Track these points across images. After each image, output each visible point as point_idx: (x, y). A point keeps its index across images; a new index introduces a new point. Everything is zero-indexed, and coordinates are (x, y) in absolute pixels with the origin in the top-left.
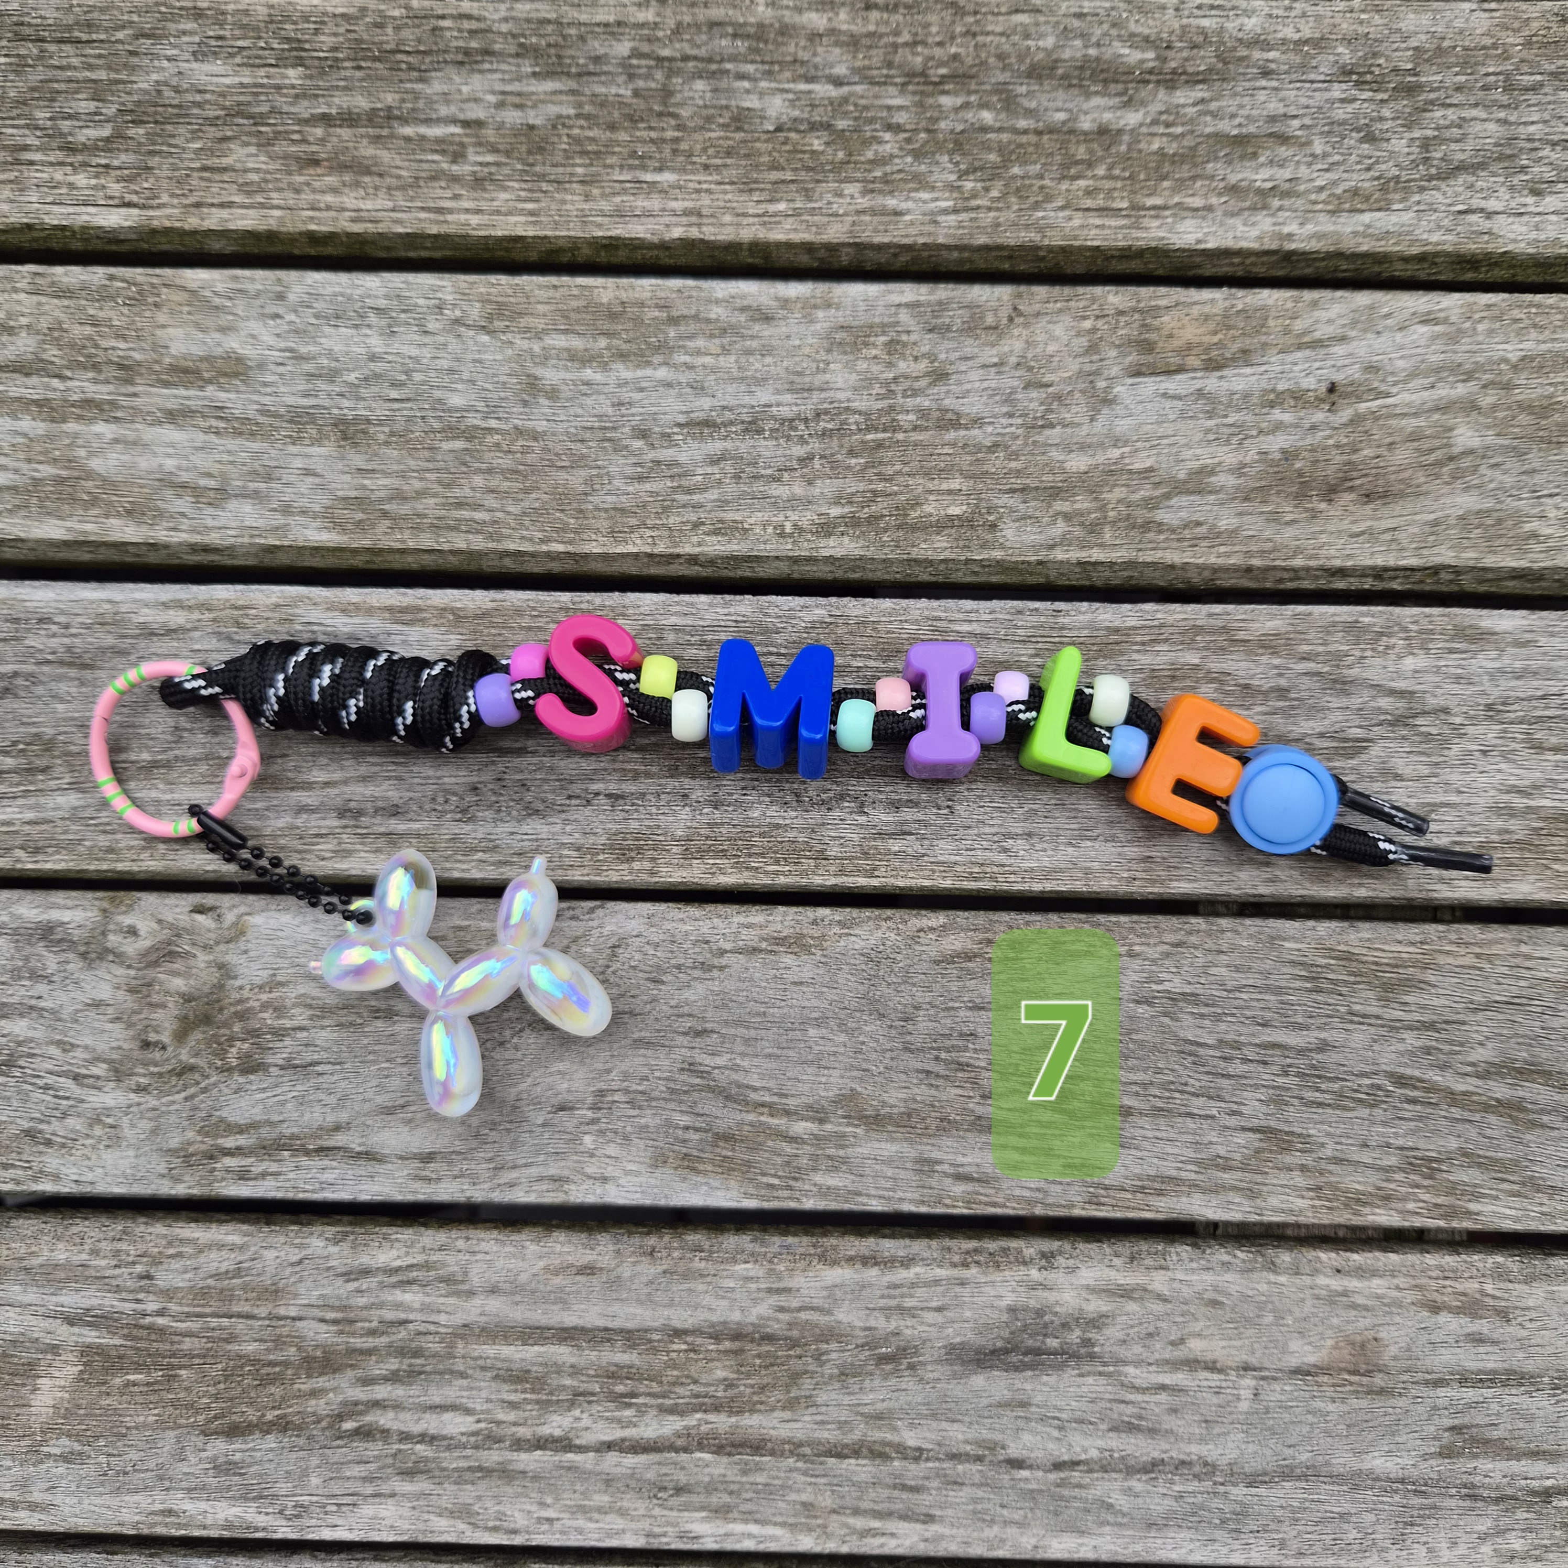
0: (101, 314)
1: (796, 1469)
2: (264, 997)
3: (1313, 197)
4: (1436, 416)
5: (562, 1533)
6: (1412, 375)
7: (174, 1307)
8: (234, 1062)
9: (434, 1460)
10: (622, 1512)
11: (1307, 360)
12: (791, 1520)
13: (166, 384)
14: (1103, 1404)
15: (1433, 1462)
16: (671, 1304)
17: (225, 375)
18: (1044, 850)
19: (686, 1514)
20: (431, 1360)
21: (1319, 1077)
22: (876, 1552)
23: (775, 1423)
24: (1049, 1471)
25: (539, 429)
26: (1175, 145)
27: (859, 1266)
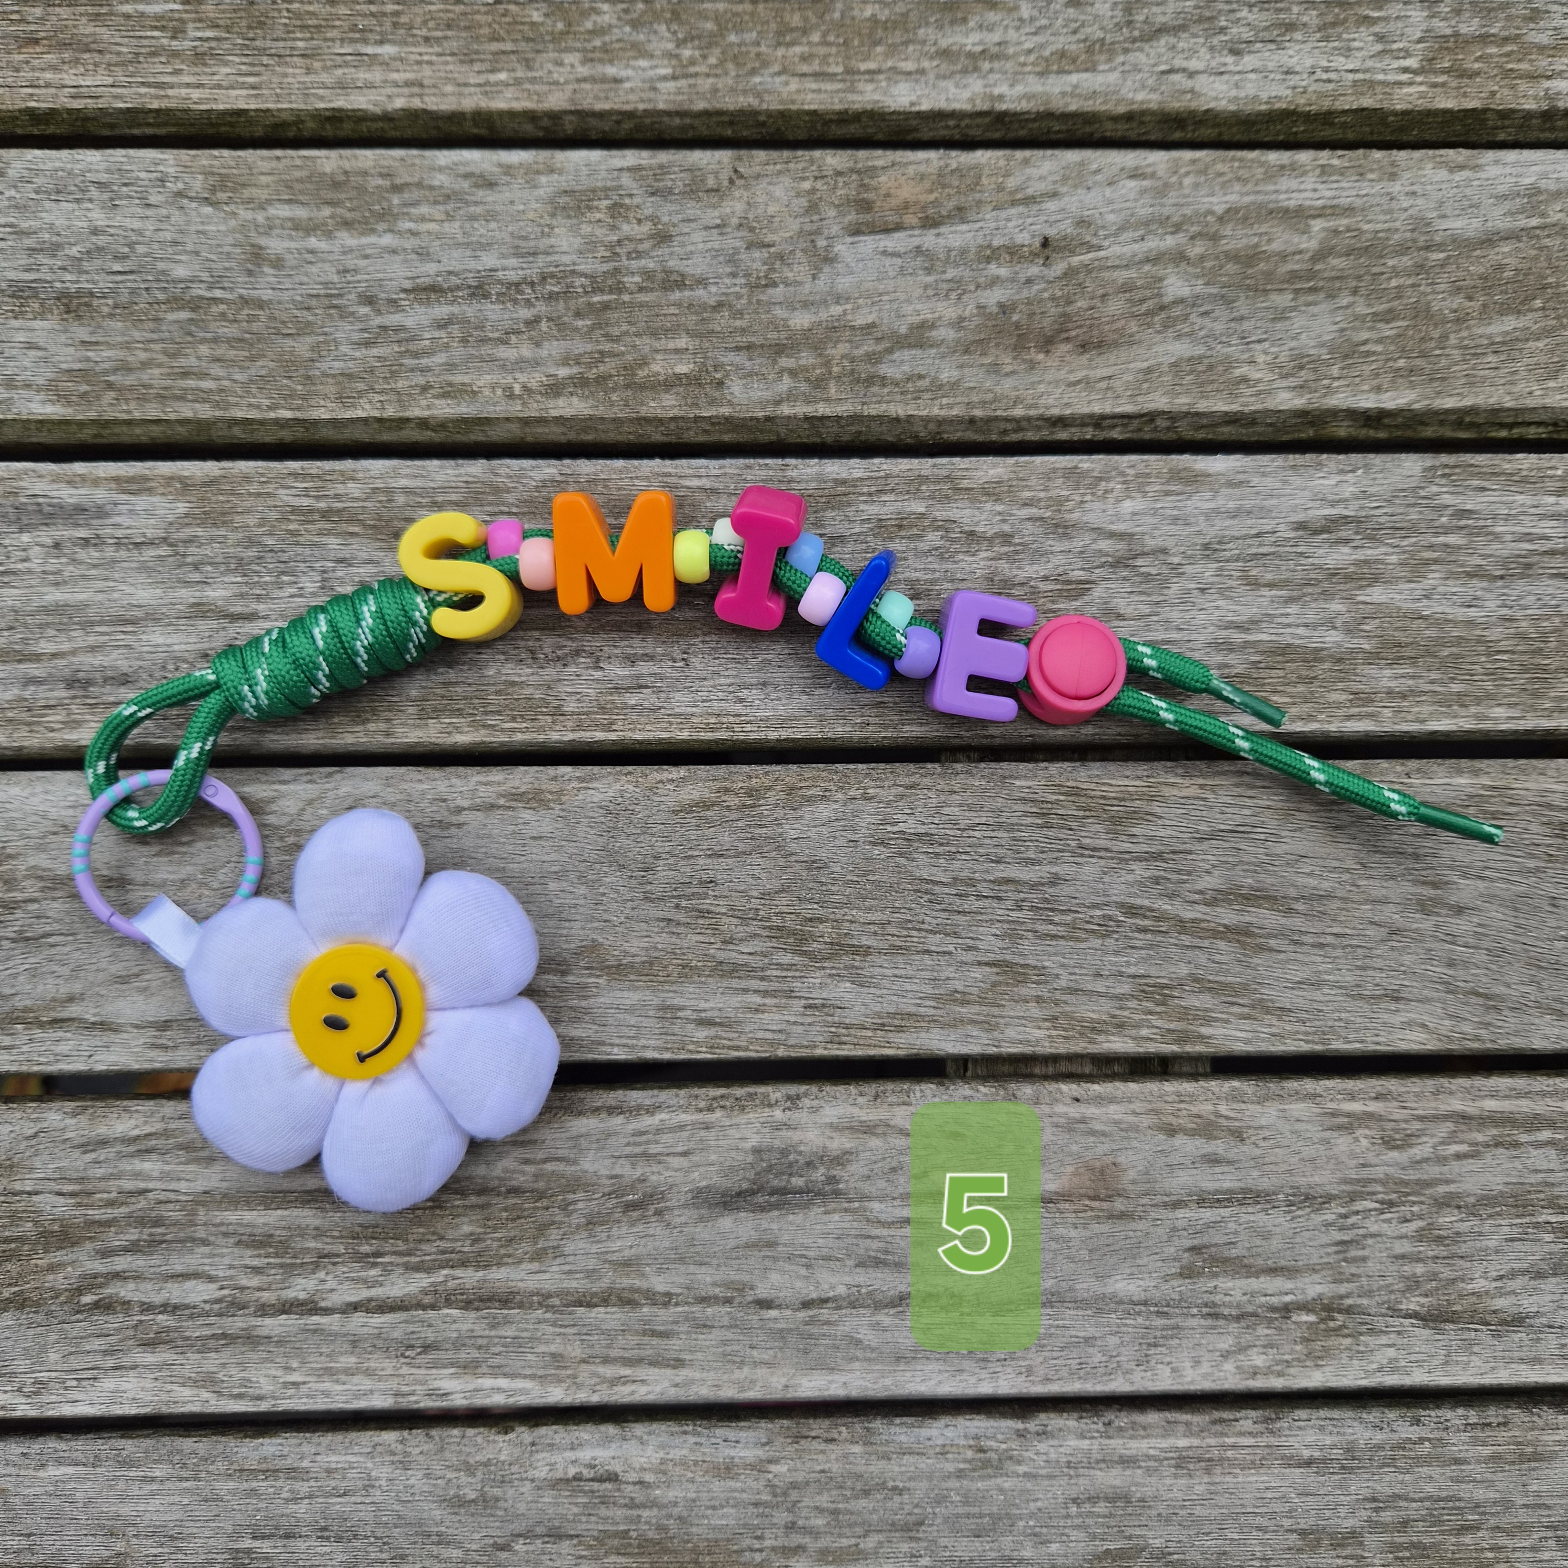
1: (545, 1321)
3: (1022, 59)
4: (1147, 268)
5: (309, 1397)
6: (1122, 229)
9: (176, 1330)
10: (369, 1373)
11: (1020, 215)
12: (540, 1372)
14: (850, 1240)
15: (1175, 1283)
18: (779, 699)
19: (434, 1371)
20: (172, 1229)
21: (1052, 910)
22: (627, 1400)
23: (522, 1275)
24: (798, 1310)
25: (265, 298)
26: (887, 12)
27: (604, 1115)
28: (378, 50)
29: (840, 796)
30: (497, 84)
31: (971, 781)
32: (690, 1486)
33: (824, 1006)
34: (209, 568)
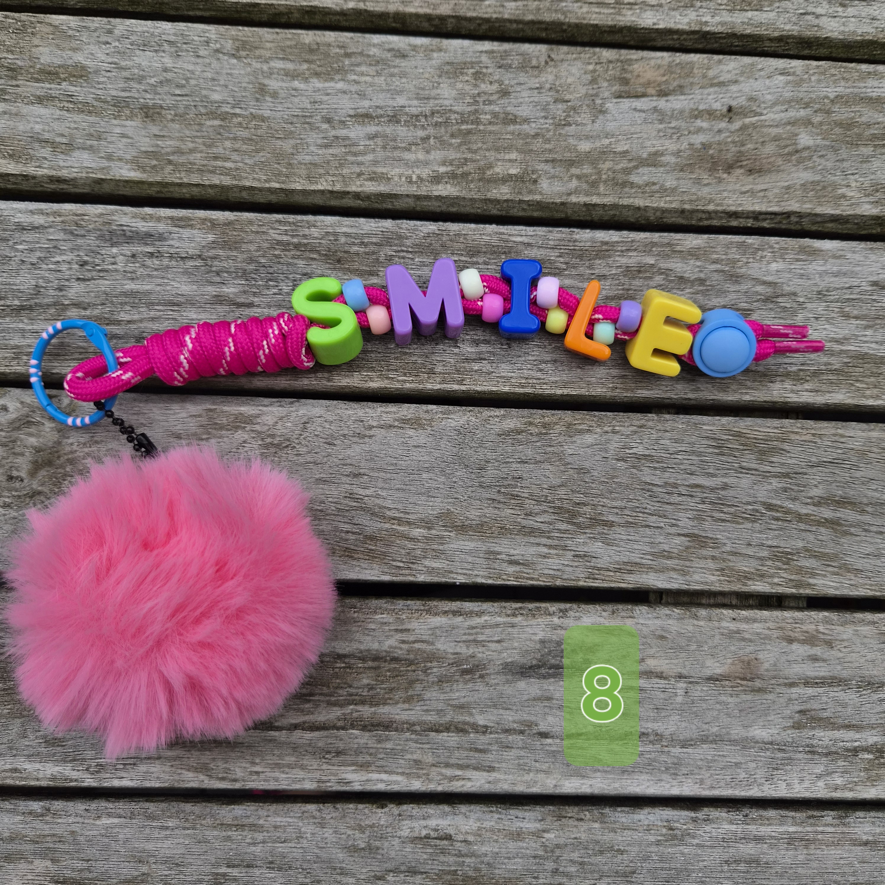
1: (411, 740)
2: (86, 450)
4: (789, 127)
5: (265, 781)
6: (775, 104)
10: (303, 767)
11: (715, 93)
12: (407, 771)
13: (37, 81)
15: (789, 732)
17: (74, 76)
18: (564, 371)
19: (342, 768)
21: (723, 504)
22: (459, 790)
23: (398, 711)
25: (266, 115)
27: (451, 616)
29: (598, 430)
31: (676, 425)
32: (495, 844)
33: (585, 556)
34: (226, 275)
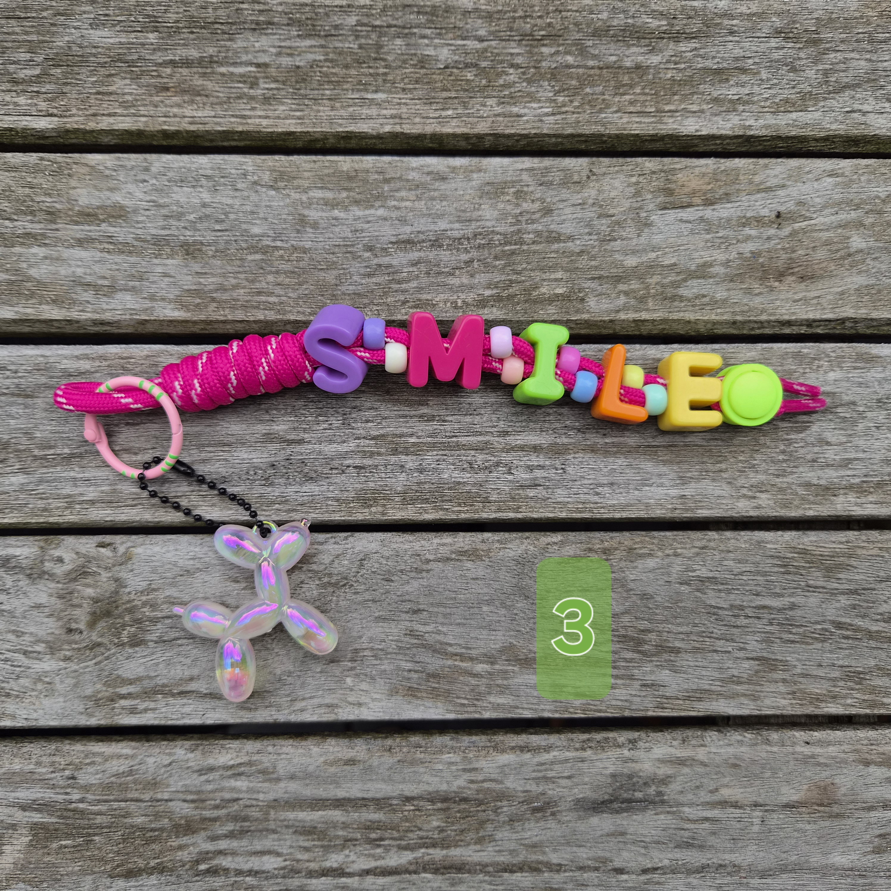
0: (35, 181)
1: (485, 881)
2: (144, 598)
3: (762, 104)
4: (840, 231)
6: (824, 207)
7: (90, 797)
8: (126, 640)
9: (257, 887)
11: (763, 199)
13: (77, 223)
14: (671, 831)
15: (869, 857)
16: (404, 781)
17: (113, 217)
18: (621, 493)
20: (254, 823)
21: (791, 625)
23: (470, 853)
24: (640, 875)
25: (307, 247)
26: (680, 75)
27: (518, 752)
28: (375, 96)
29: (660, 554)
30: (446, 117)
31: (738, 543)
33: (653, 685)
34: (275, 412)
